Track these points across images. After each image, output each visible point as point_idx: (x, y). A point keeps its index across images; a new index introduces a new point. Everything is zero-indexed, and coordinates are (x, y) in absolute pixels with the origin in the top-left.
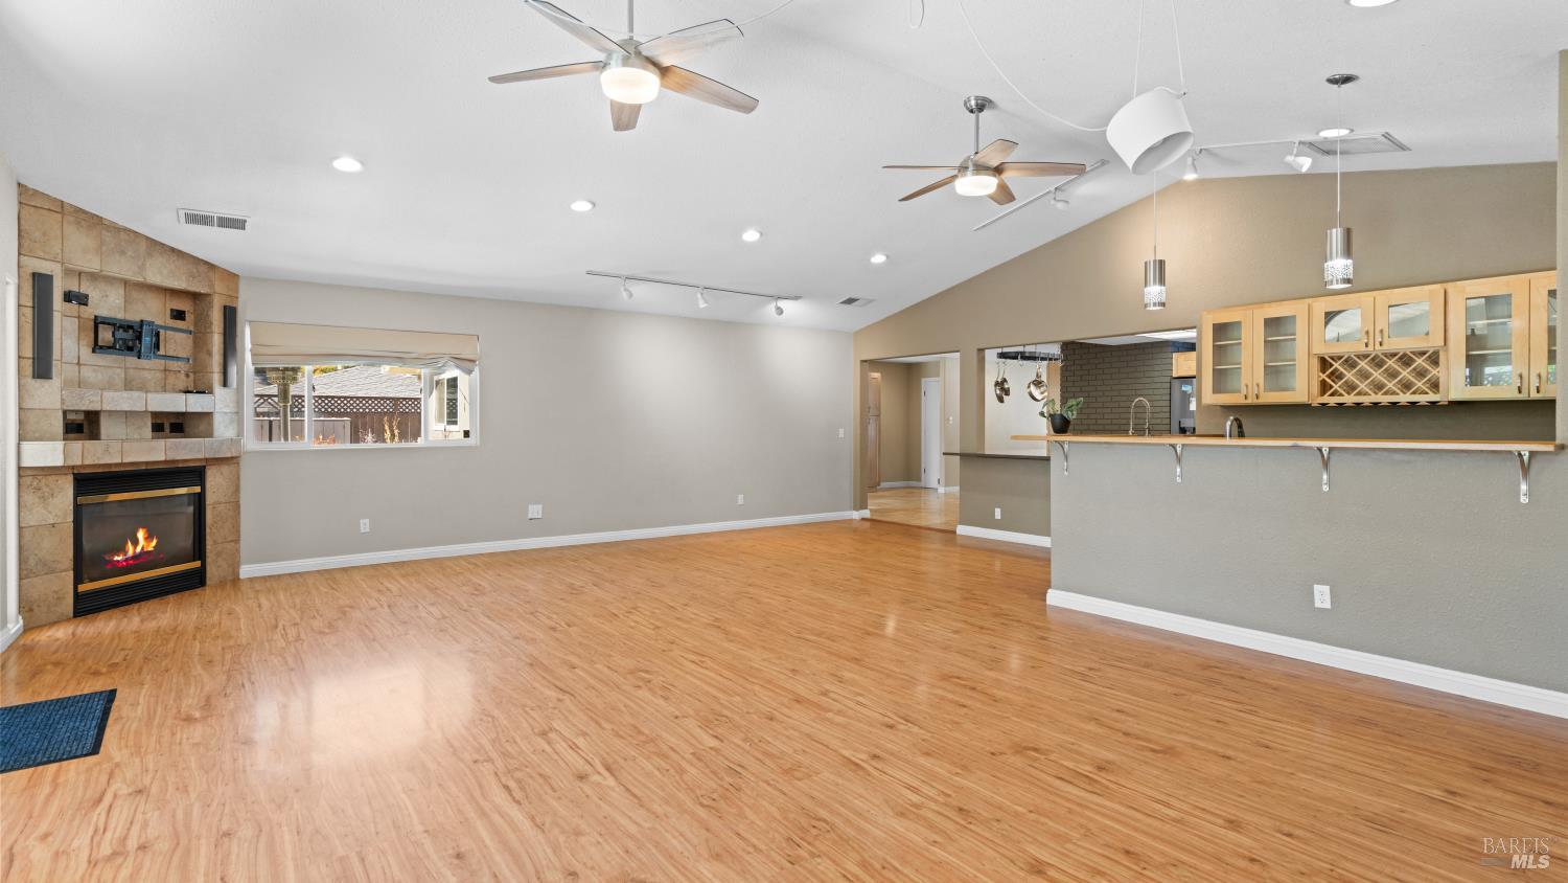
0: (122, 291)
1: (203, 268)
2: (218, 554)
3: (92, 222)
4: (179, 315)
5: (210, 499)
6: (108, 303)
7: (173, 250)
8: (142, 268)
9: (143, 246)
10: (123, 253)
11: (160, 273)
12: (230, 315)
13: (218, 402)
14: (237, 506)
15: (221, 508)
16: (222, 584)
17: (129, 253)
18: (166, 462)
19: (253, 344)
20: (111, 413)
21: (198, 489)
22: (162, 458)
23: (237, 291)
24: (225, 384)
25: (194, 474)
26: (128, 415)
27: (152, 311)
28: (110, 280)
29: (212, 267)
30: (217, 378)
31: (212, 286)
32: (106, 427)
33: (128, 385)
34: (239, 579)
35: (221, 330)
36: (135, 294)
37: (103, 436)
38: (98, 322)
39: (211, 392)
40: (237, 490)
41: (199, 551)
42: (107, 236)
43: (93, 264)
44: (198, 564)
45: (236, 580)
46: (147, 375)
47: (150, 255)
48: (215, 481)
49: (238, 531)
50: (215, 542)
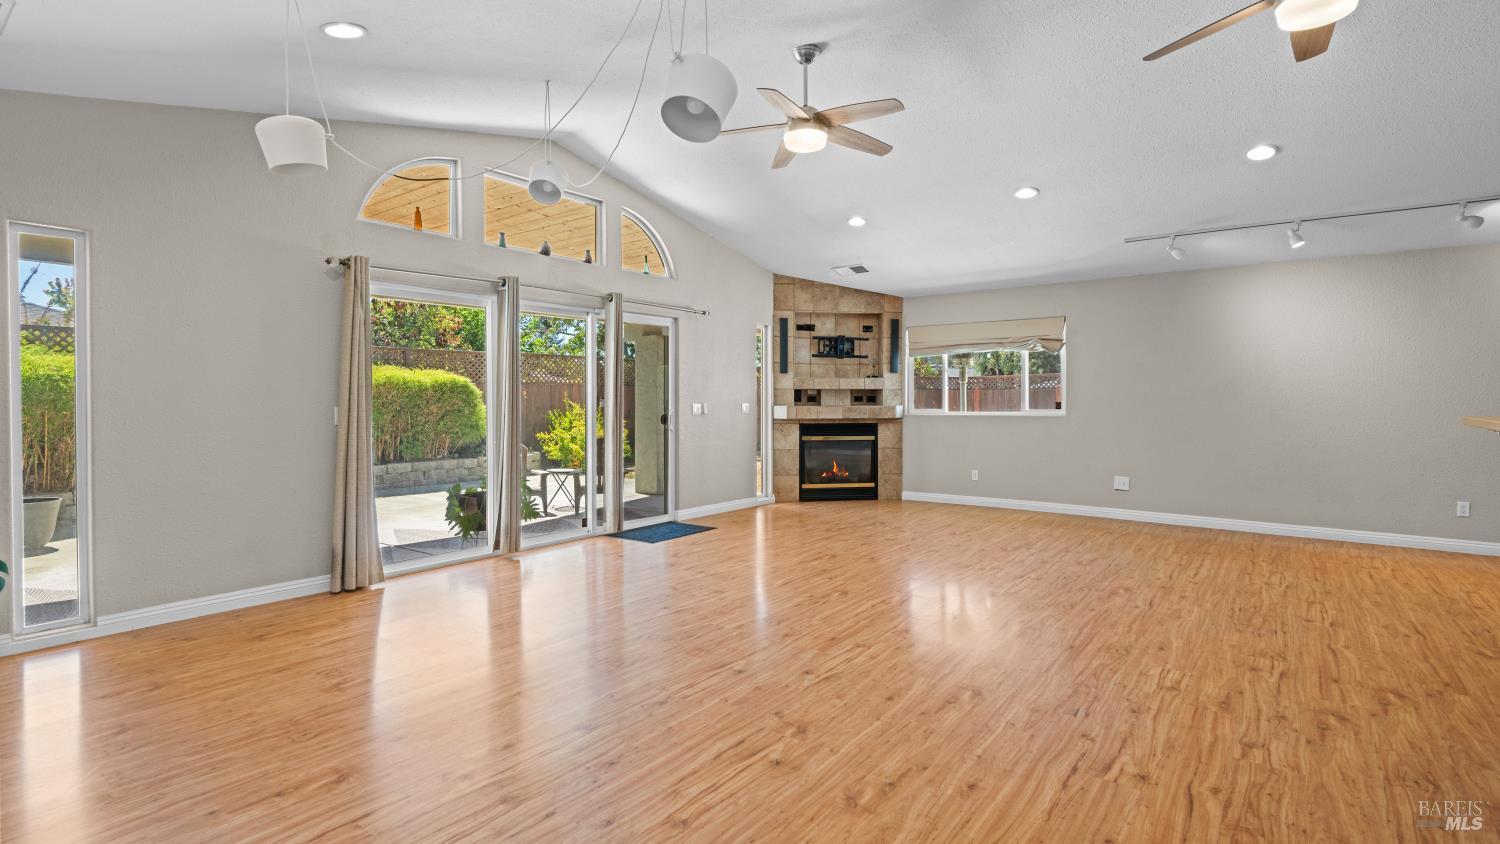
0: (834, 320)
1: (876, 298)
2: (886, 481)
3: (808, 285)
4: (867, 329)
5: (880, 444)
6: (826, 328)
7: (856, 290)
8: (837, 305)
9: (837, 292)
10: (826, 298)
11: (847, 306)
12: (895, 326)
13: (888, 382)
14: (900, 451)
15: (888, 451)
16: (889, 500)
17: (829, 298)
18: (843, 419)
19: (910, 342)
20: (827, 391)
21: (872, 438)
22: (841, 417)
23: (901, 307)
24: (893, 369)
25: (870, 428)
26: (838, 392)
27: (851, 329)
28: (827, 315)
29: (881, 296)
30: (885, 367)
31: (882, 308)
32: (824, 399)
33: (838, 374)
34: (901, 499)
35: (889, 336)
36: (840, 320)
37: (822, 403)
38: (820, 339)
39: (881, 376)
40: (900, 440)
41: (874, 477)
42: (817, 291)
43: (810, 308)
44: (872, 485)
45: (899, 499)
46: (849, 368)
47: (842, 296)
48: (885, 435)
49: (901, 468)
50: (884, 473)
